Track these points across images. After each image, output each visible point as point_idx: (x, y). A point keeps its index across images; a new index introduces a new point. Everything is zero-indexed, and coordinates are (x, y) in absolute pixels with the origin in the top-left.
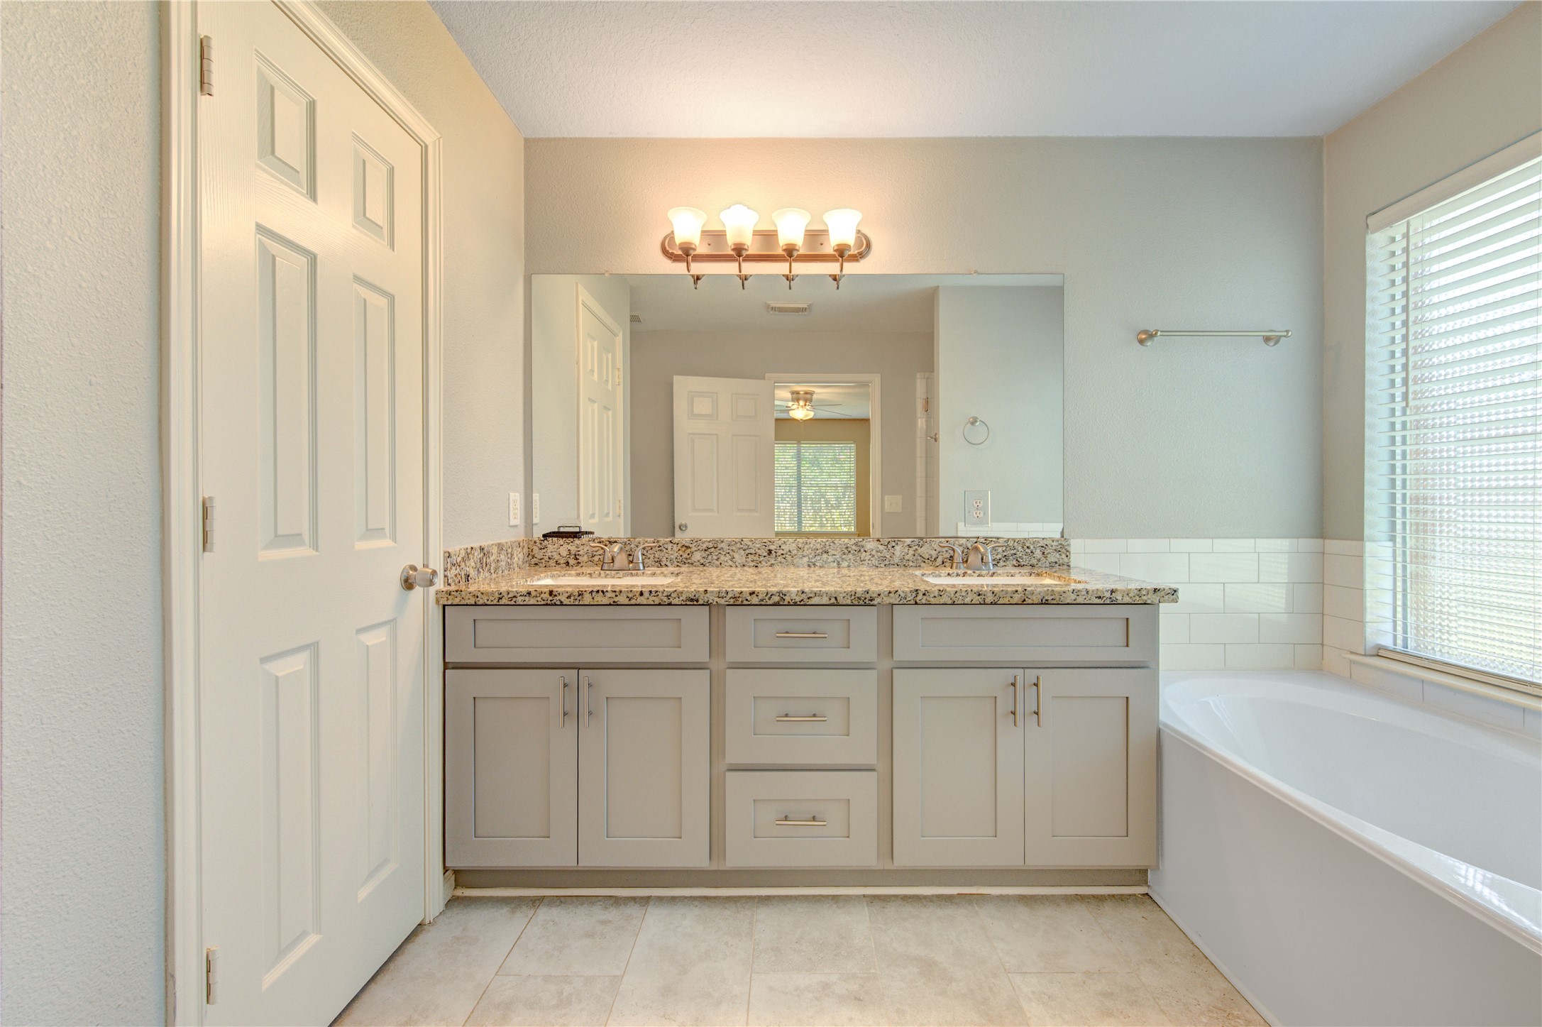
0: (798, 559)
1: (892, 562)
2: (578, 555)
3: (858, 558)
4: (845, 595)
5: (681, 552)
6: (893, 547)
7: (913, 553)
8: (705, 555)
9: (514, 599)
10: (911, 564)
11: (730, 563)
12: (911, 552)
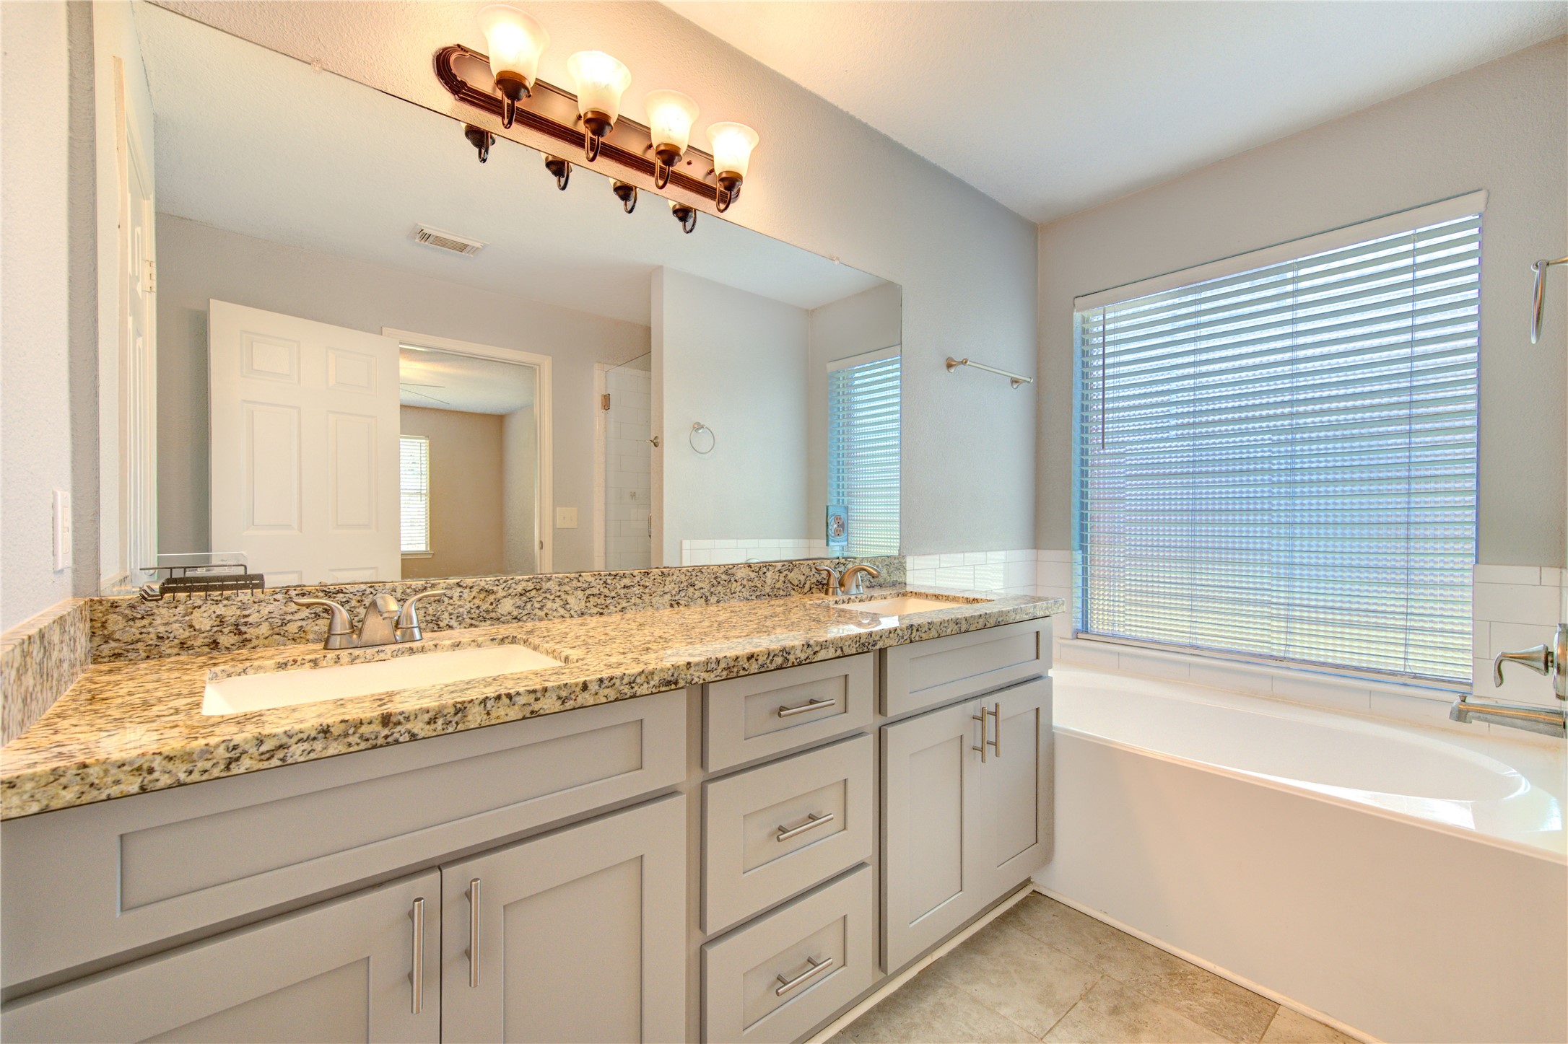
0: (658, 598)
1: (763, 593)
2: (246, 624)
3: (728, 590)
4: (850, 642)
5: (477, 602)
6: (764, 573)
7: (783, 579)
8: (519, 603)
9: (280, 754)
10: (782, 593)
11: (562, 611)
12: (782, 579)
